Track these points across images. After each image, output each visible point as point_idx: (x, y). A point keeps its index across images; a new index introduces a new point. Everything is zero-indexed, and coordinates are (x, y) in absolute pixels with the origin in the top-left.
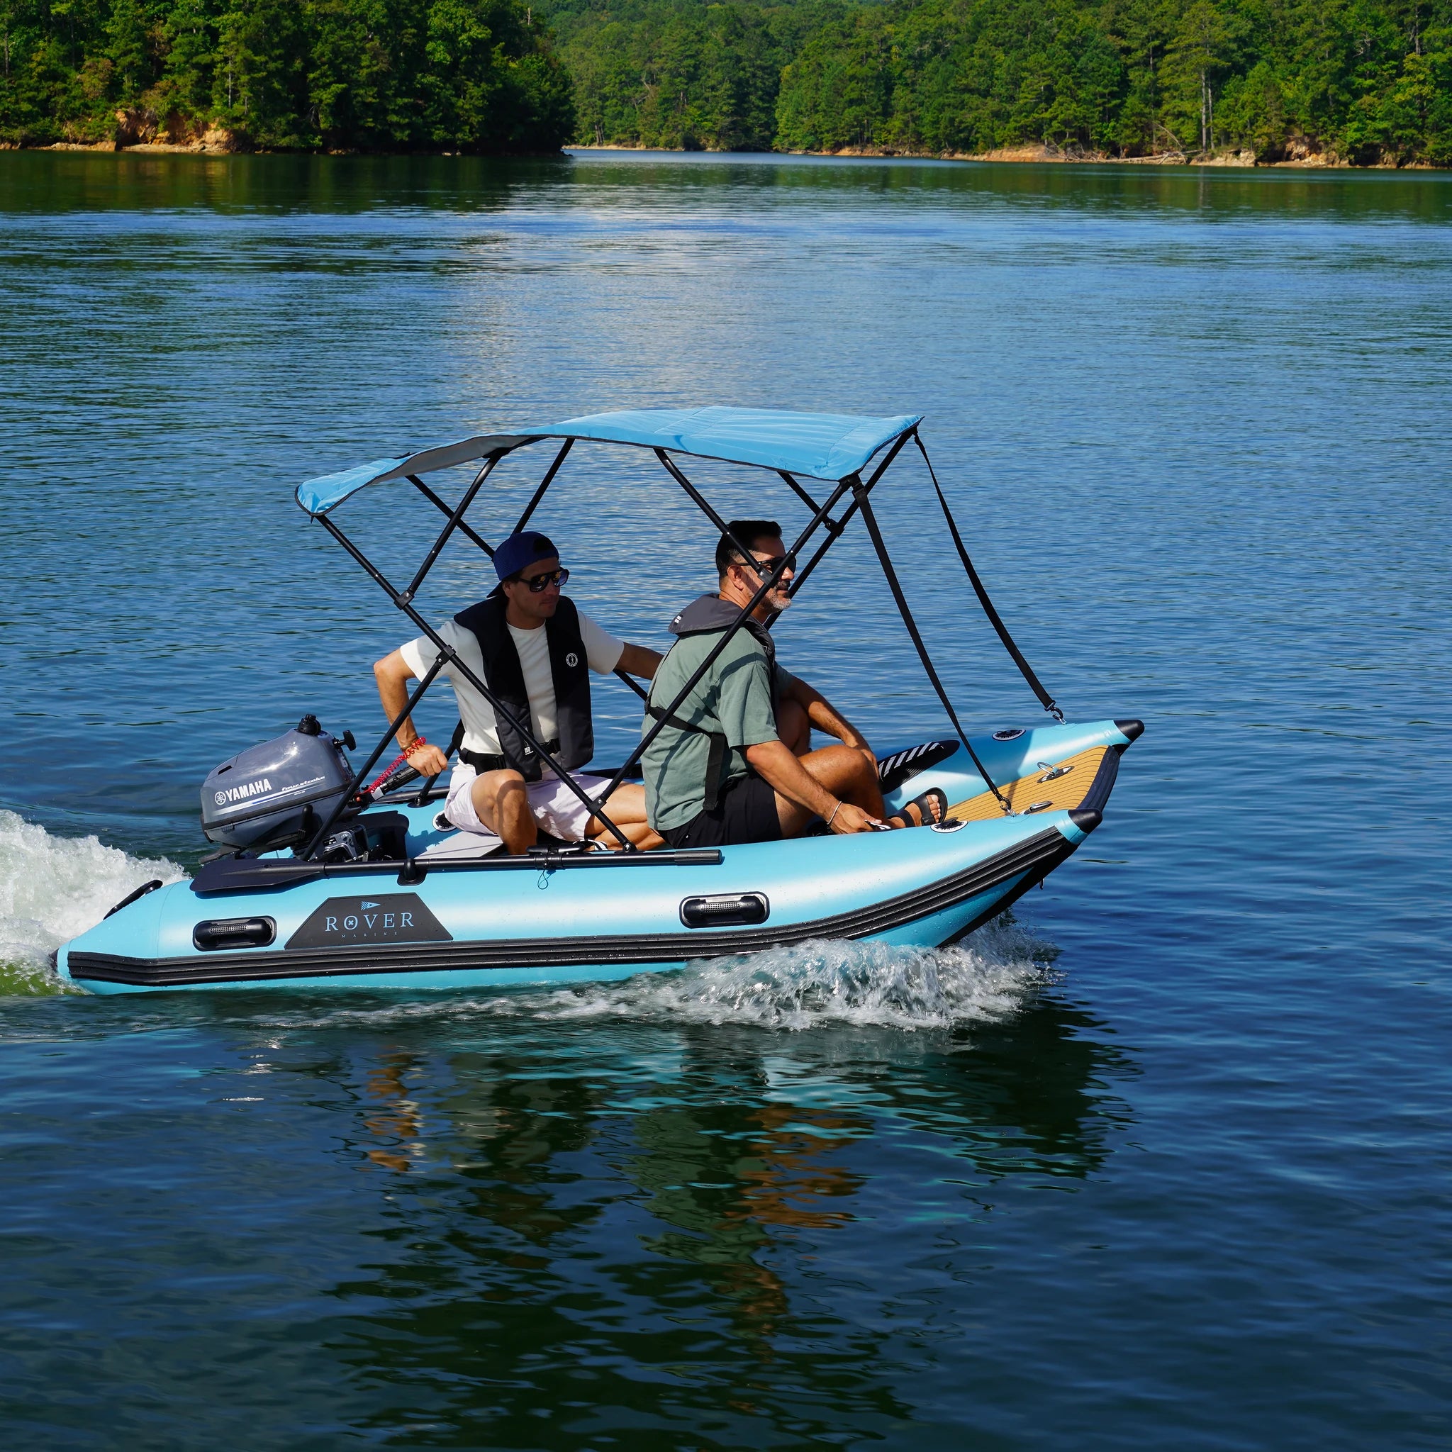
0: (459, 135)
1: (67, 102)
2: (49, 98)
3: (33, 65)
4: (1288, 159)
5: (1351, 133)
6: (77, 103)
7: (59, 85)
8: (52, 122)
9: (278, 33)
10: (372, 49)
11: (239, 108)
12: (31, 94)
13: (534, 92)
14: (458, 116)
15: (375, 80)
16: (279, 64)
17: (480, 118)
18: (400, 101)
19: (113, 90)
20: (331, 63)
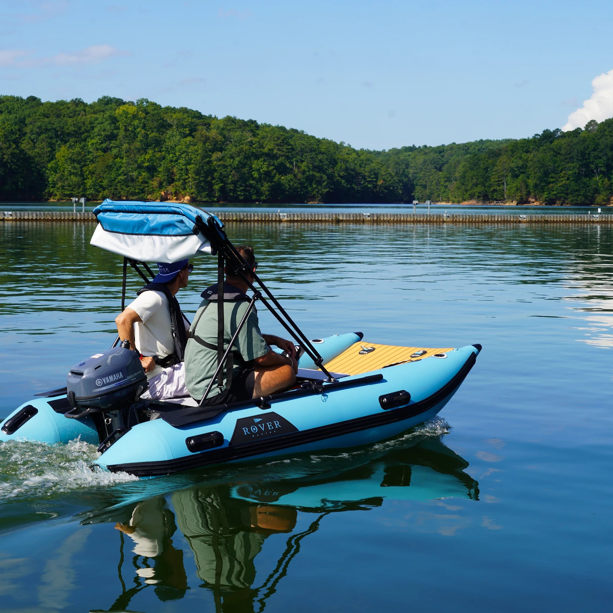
0: (262, 198)
1: (148, 190)
2: (143, 188)
3: (139, 179)
4: (529, 203)
5: (545, 195)
6: (151, 190)
7: (146, 185)
8: (145, 195)
9: (203, 170)
10: (232, 174)
11: (192, 190)
12: (139, 187)
13: (287, 185)
14: (262, 192)
15: (234, 183)
16: (203, 179)
17: (268, 193)
18: (241, 188)
19: (161, 186)
20: (219, 178)
